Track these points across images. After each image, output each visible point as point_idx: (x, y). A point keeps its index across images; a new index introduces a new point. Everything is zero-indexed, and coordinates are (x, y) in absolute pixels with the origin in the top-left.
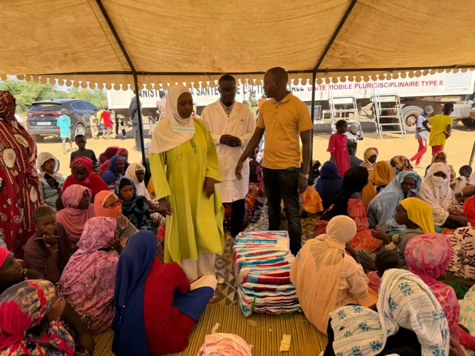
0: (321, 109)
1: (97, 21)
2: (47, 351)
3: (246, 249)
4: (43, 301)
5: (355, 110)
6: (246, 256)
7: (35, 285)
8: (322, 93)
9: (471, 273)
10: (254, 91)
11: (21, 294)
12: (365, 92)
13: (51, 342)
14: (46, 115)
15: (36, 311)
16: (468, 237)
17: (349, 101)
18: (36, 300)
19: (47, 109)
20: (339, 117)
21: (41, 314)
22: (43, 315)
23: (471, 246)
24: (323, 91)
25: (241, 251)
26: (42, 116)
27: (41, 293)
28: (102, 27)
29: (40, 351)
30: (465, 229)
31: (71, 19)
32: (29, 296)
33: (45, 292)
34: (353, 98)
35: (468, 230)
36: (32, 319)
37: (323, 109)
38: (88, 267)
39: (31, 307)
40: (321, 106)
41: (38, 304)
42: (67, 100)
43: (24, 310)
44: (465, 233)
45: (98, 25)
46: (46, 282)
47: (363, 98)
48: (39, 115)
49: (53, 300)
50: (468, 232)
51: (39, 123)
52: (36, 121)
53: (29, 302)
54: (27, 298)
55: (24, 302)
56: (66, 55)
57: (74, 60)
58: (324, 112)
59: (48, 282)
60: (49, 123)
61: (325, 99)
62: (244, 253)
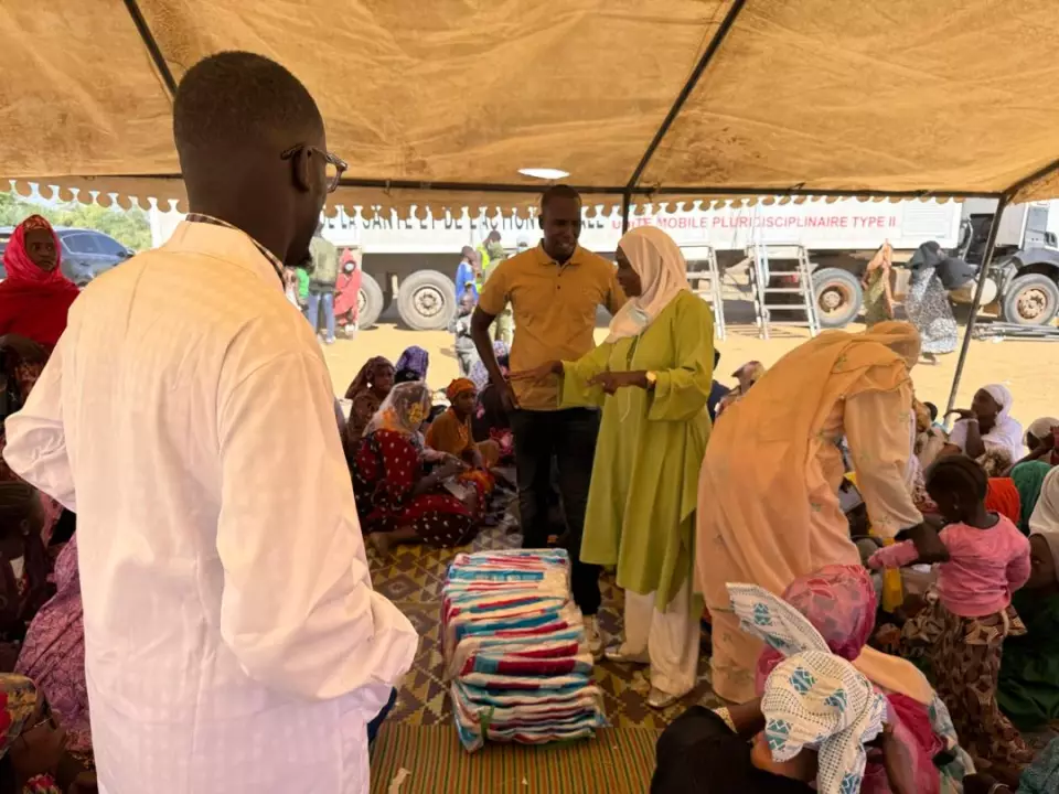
3: (474, 593)
5: (713, 274)
6: (473, 610)
12: (735, 235)
17: (701, 254)
25: (461, 599)
33: (11, 699)
47: (729, 247)
49: (30, 721)
62: (468, 605)
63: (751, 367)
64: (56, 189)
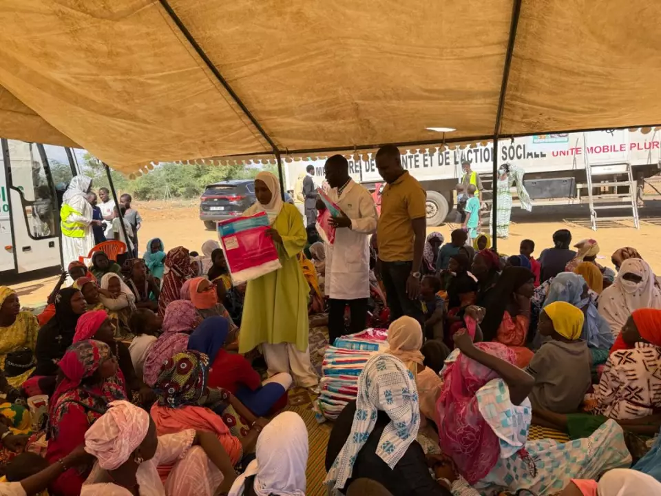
0: (574, 182)
1: (227, 104)
2: (97, 403)
3: (337, 355)
4: (96, 357)
5: (632, 184)
6: (333, 363)
7: (94, 344)
8: (575, 159)
9: (627, 412)
10: (470, 159)
11: (81, 348)
12: (650, 154)
13: (103, 397)
14: (219, 199)
15: (89, 364)
16: (630, 362)
17: (621, 170)
18: (90, 355)
19: (221, 192)
20: (613, 193)
21: (93, 367)
22: (94, 369)
23: (634, 375)
24: (576, 155)
25: (329, 357)
26: (216, 200)
27: (96, 350)
28: (234, 110)
29: (90, 401)
30: (626, 352)
31: (203, 106)
32: (86, 350)
33: (99, 350)
34: (628, 165)
35: (631, 353)
36: (86, 370)
37: (577, 182)
38: (166, 349)
39: (85, 359)
40: (574, 178)
41: (92, 359)
42: (242, 181)
43: (80, 360)
44: (627, 357)
45: (229, 108)
46: (103, 343)
47: (645, 163)
48: (212, 199)
49: (105, 359)
50: (631, 357)
51: (212, 208)
52: (209, 206)
53: (85, 355)
54: (84, 352)
55: (81, 354)
56: (204, 142)
57: (212, 146)
58: (579, 186)
59: (105, 344)
60: (222, 208)
61: (580, 167)
62: (331, 360)
63: (590, 244)
64: (219, 162)
